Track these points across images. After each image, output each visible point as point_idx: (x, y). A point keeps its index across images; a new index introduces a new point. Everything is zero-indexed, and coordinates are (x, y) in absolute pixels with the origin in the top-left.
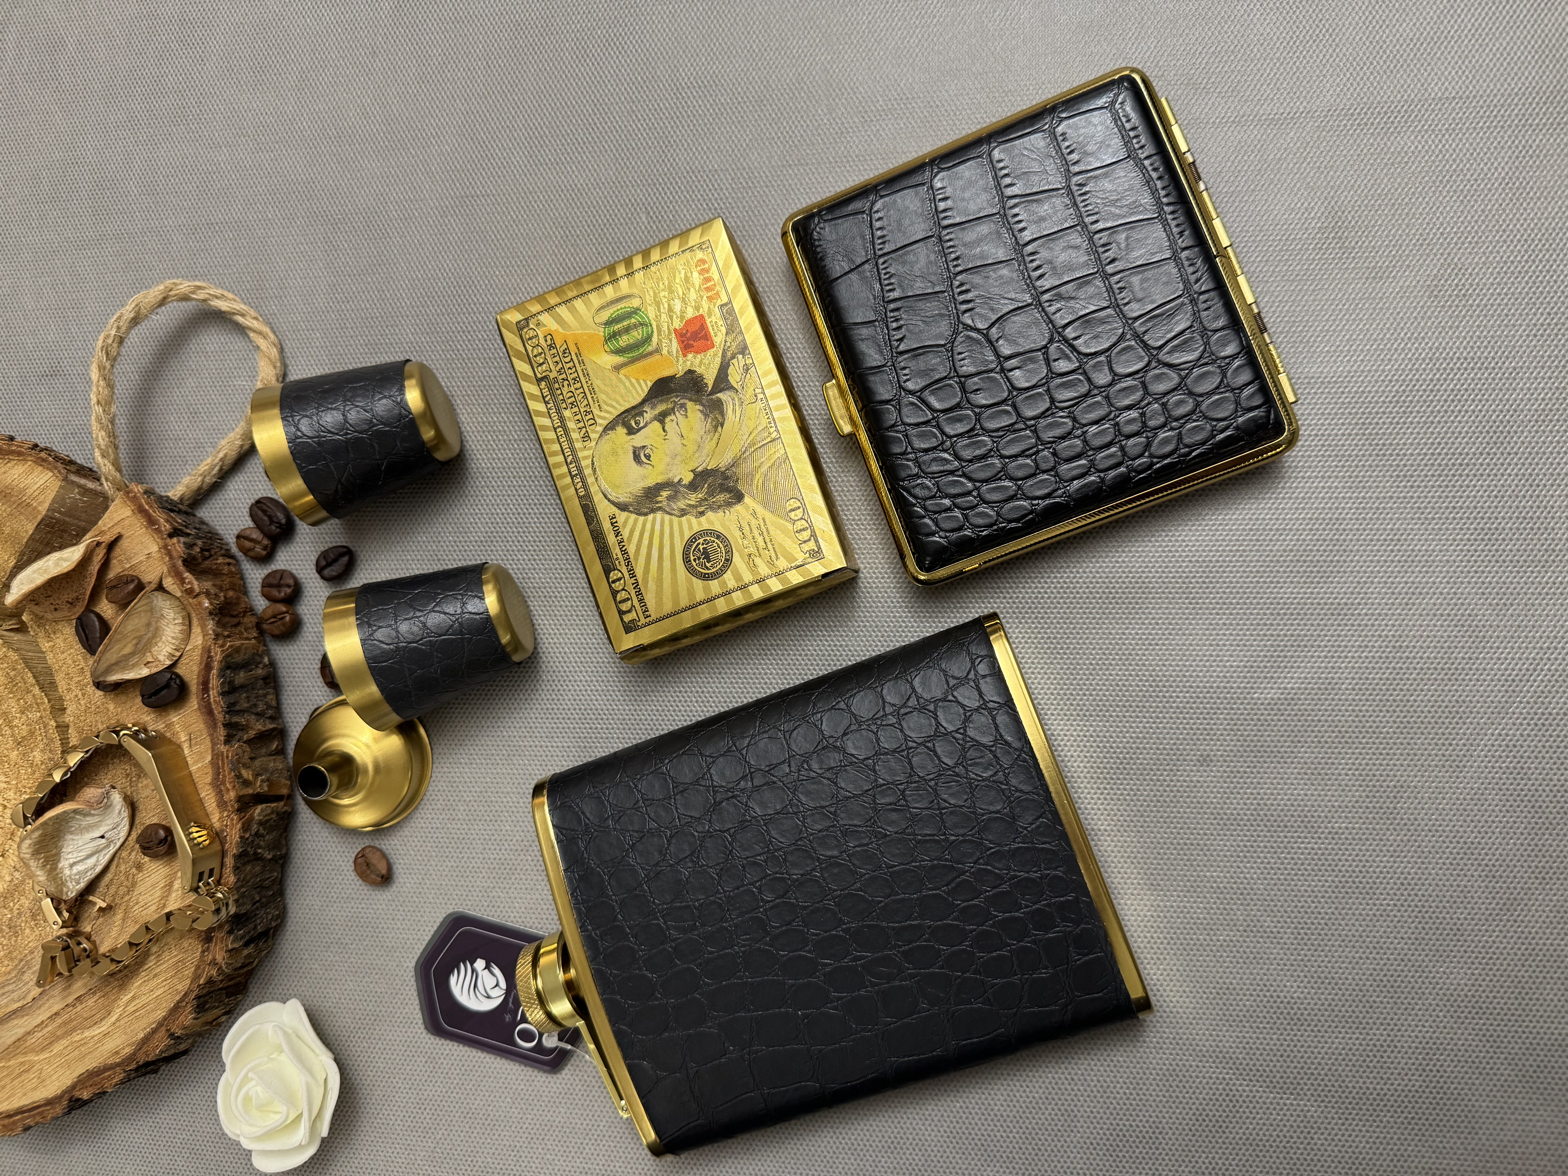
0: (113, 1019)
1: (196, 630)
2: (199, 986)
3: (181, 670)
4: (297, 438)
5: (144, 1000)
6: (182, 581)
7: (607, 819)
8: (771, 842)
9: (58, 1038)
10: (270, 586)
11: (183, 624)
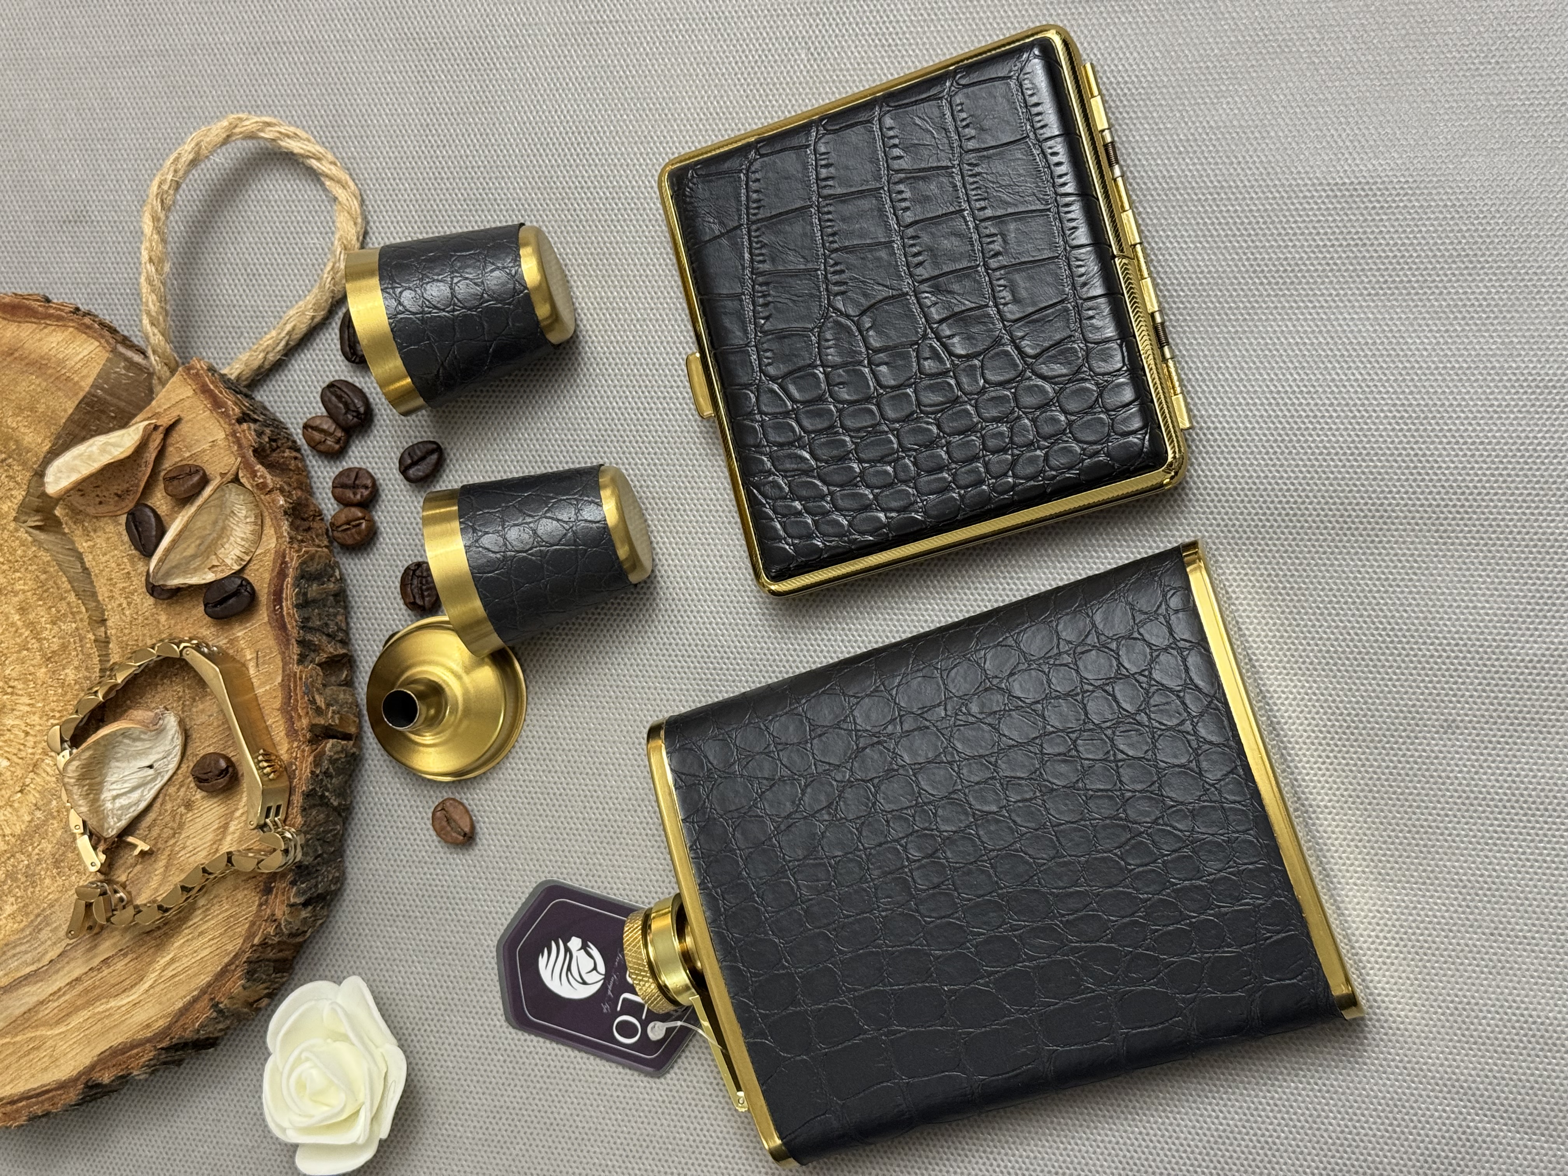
0: (146, 986)
1: (269, 531)
2: (253, 946)
3: (250, 576)
4: (398, 313)
5: (185, 962)
6: (254, 474)
7: (733, 764)
8: (920, 793)
9: (77, 1009)
10: (344, 486)
11: (255, 524)
